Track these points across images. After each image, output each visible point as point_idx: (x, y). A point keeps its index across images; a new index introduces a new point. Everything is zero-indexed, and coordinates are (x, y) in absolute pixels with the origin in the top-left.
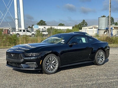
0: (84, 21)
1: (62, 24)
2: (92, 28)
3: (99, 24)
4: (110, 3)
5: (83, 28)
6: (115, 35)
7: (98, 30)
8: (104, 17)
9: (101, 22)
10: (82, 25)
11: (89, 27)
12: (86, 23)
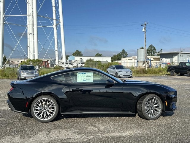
0: (123, 50)
1: (99, 54)
2: (132, 59)
3: (138, 56)
4: (145, 39)
5: (122, 59)
6: (154, 67)
7: (137, 61)
8: (142, 48)
9: (139, 54)
10: (122, 55)
11: (128, 58)
12: (125, 53)
